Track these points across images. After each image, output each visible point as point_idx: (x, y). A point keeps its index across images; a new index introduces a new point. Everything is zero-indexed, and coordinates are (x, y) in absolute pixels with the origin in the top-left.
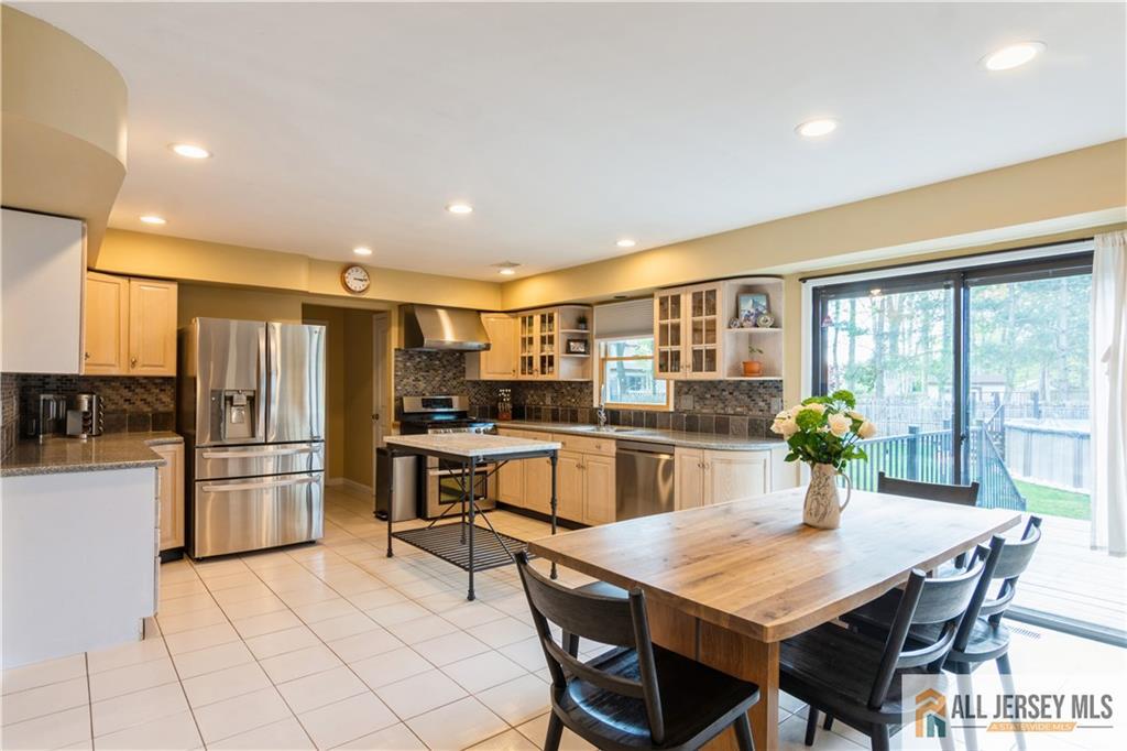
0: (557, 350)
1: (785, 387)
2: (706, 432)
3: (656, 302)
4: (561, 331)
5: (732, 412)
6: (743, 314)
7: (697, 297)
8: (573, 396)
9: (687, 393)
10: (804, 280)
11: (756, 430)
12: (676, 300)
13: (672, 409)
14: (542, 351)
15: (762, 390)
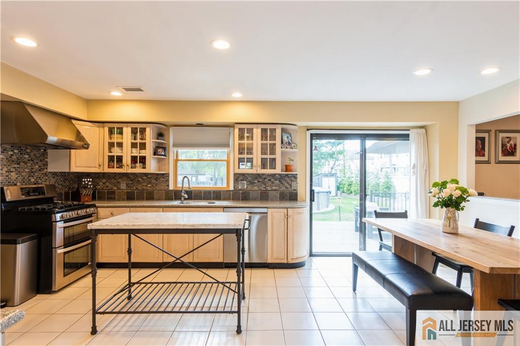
0: (148, 152)
1: (298, 177)
2: (255, 200)
3: (237, 131)
4: (152, 140)
5: (270, 189)
6: (284, 142)
7: (264, 131)
8: (150, 183)
9: (242, 180)
10: (308, 130)
11: (284, 197)
12: (250, 131)
13: (232, 188)
14: (132, 153)
15: (286, 178)
